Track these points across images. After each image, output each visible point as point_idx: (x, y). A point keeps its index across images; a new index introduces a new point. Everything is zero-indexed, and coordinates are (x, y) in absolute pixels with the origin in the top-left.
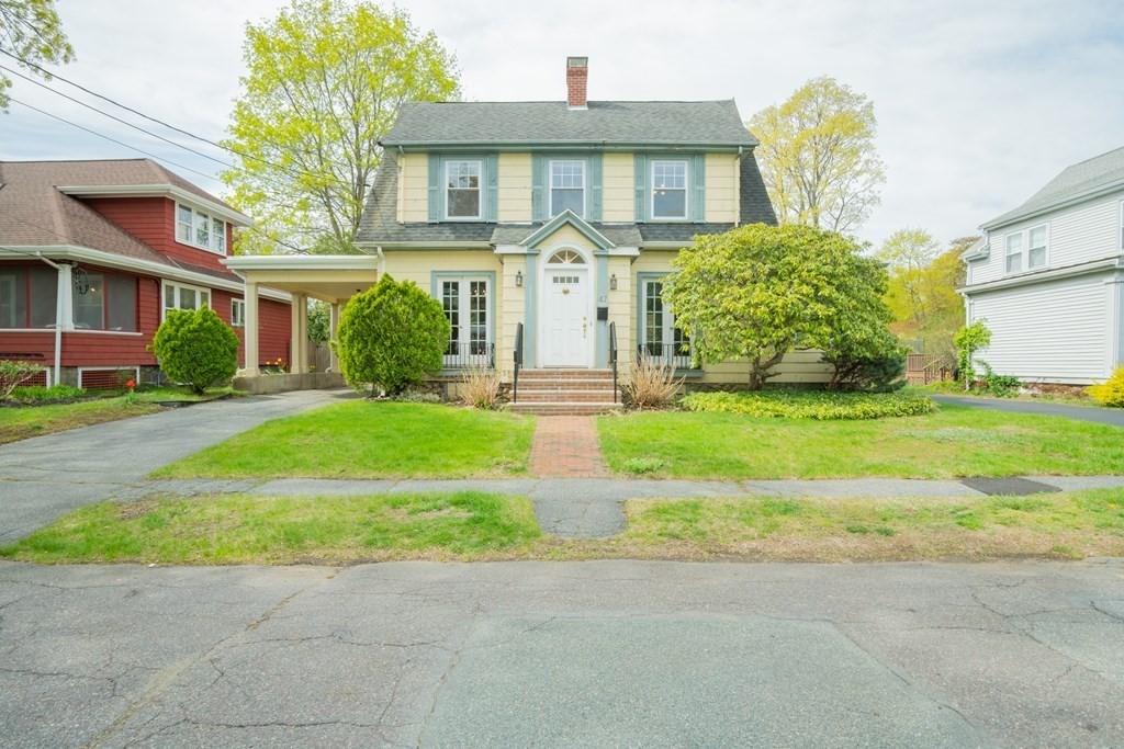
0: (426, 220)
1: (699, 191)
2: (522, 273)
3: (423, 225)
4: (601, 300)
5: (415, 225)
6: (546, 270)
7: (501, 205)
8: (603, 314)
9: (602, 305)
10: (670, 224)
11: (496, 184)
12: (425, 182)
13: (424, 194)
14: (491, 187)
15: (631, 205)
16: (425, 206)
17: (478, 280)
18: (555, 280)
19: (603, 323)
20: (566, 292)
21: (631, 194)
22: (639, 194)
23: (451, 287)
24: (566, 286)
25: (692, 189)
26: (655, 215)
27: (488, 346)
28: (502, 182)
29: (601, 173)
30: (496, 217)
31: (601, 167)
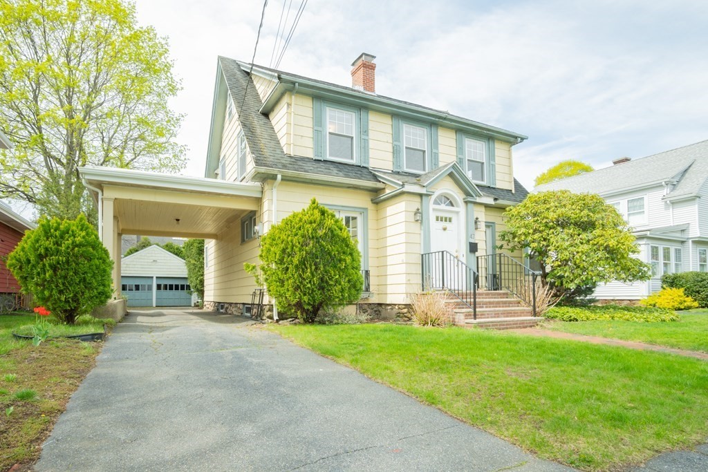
0: (311, 156)
1: (492, 165)
3: (310, 160)
4: (471, 236)
5: (303, 159)
6: (433, 209)
7: (372, 154)
8: (473, 248)
9: (472, 241)
11: (367, 135)
12: (309, 123)
13: (309, 133)
14: (362, 137)
16: (310, 143)
17: (351, 215)
18: (437, 218)
19: (473, 255)
20: (445, 229)
22: (461, 161)
24: (444, 224)
25: (489, 162)
29: (437, 140)
30: (367, 163)
31: (437, 135)
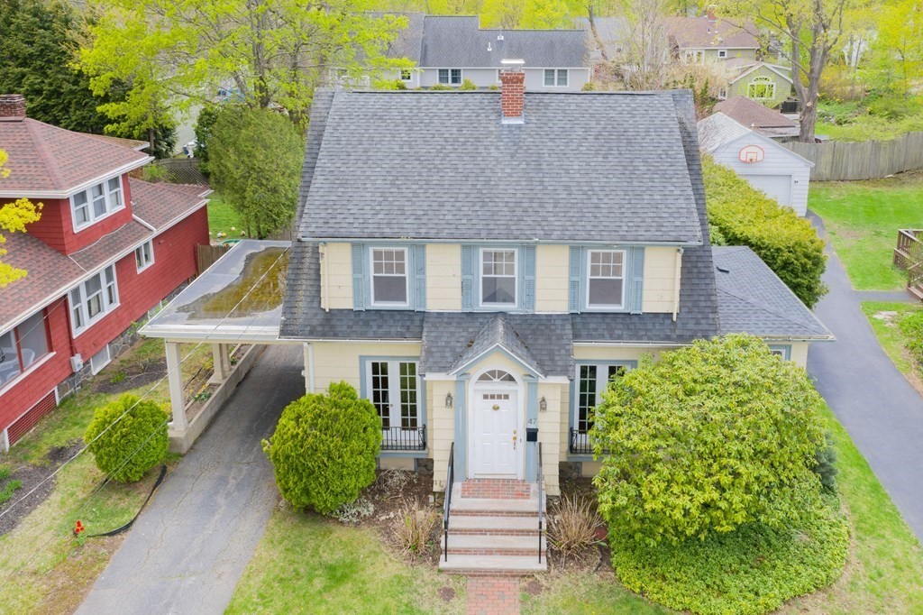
0: (351, 307)
1: (637, 282)
2: (452, 395)
3: (348, 312)
4: (530, 421)
5: (340, 313)
6: (475, 390)
7: (430, 293)
8: (532, 436)
9: (532, 426)
10: (605, 314)
11: (424, 273)
12: (349, 269)
13: (349, 282)
14: (418, 277)
15: (564, 294)
16: (349, 292)
17: (408, 361)
18: (486, 397)
19: (532, 443)
20: (495, 408)
21: (565, 285)
22: (574, 285)
23: (379, 370)
24: (496, 402)
25: (630, 280)
26: (592, 301)
27: (419, 424)
28: (429, 270)
29: (534, 262)
30: (425, 306)
31: (534, 256)
